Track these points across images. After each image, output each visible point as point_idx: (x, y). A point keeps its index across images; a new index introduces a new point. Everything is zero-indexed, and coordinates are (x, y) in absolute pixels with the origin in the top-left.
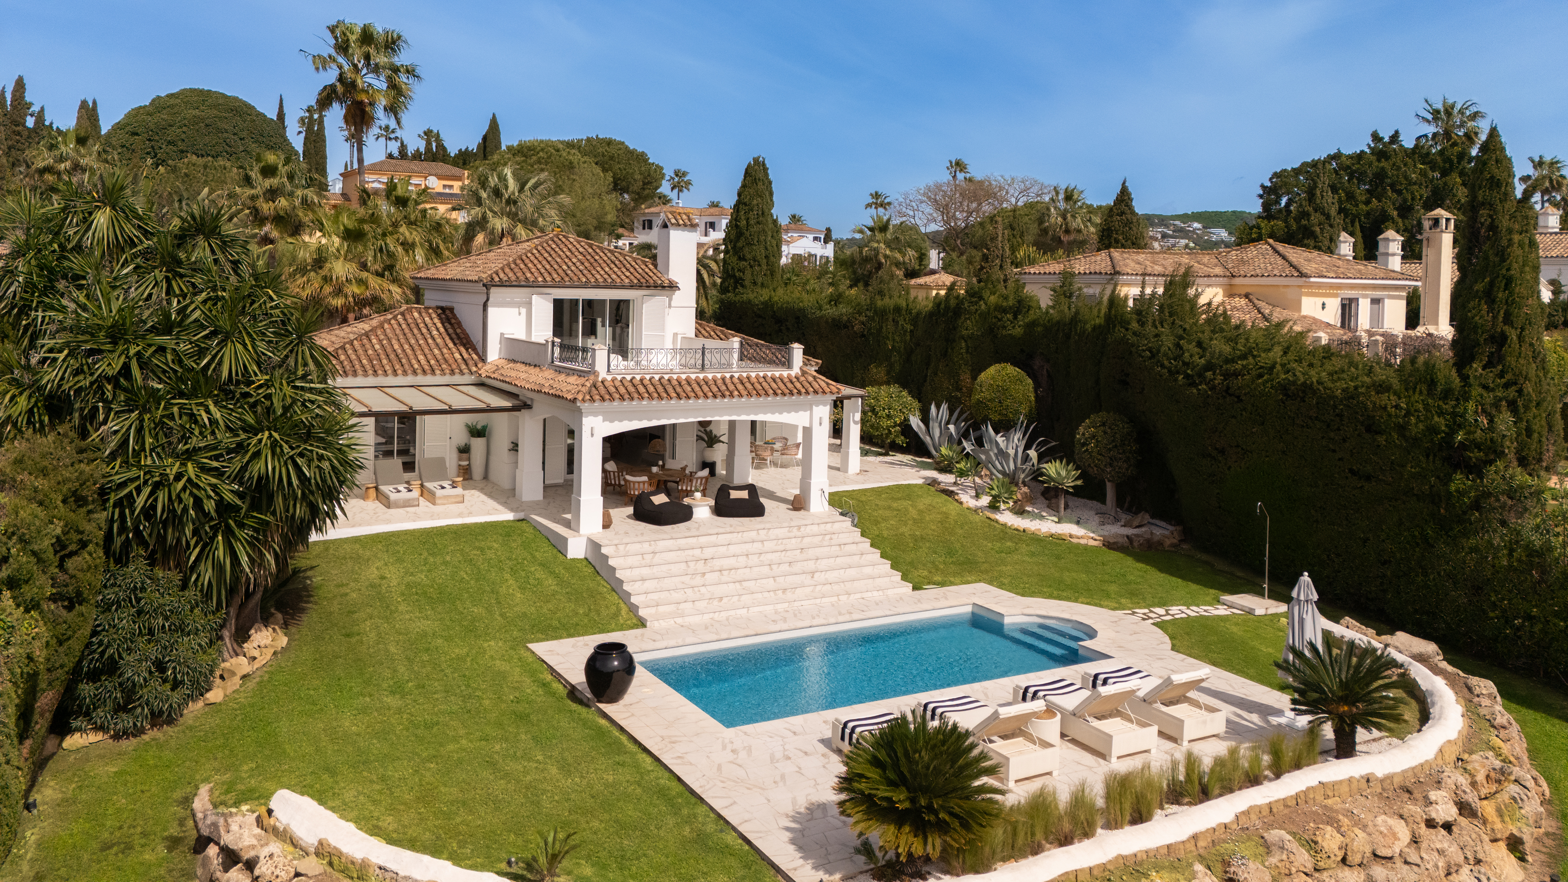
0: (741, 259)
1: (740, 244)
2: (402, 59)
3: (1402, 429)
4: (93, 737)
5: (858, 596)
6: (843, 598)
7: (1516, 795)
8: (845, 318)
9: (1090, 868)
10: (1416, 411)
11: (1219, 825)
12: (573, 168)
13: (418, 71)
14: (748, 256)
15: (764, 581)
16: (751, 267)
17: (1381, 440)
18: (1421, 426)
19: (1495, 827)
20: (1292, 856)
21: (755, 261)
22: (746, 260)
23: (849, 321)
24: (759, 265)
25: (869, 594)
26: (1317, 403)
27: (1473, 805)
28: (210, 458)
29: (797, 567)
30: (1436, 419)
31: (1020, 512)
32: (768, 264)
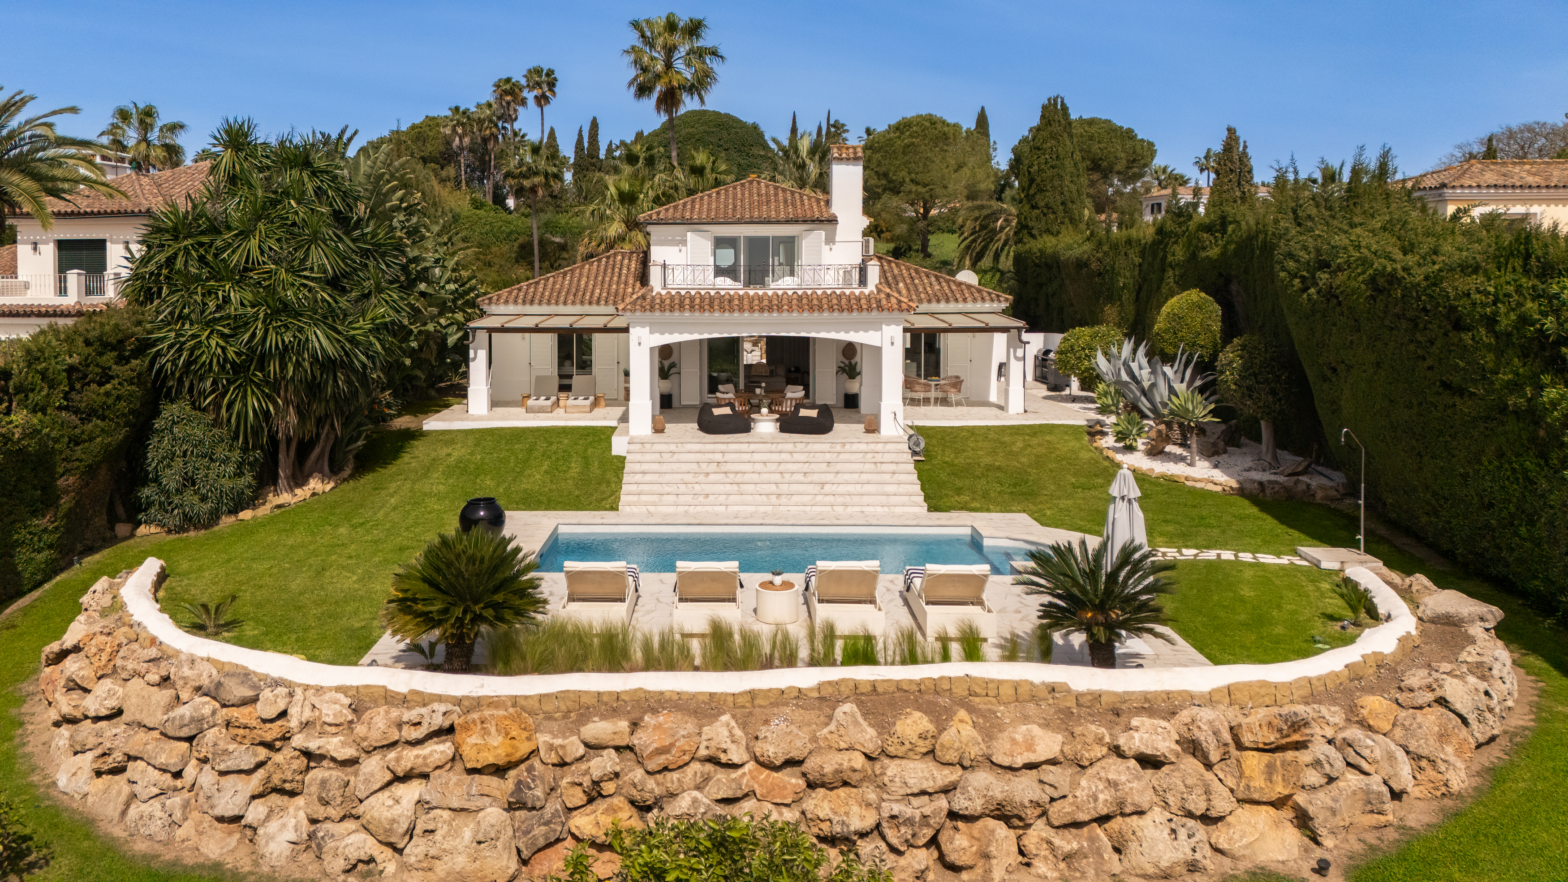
0: (1034, 207)
1: (1032, 192)
2: (706, 41)
3: (1491, 322)
4: (153, 529)
5: (858, 509)
6: (839, 509)
7: (1322, 758)
8: (1086, 256)
9: (599, 693)
10: (1505, 295)
11: (791, 688)
12: (947, 138)
13: (722, 51)
14: (1042, 204)
15: (764, 486)
16: (1045, 215)
17: (1467, 337)
18: (1513, 316)
19: (1252, 784)
20: (842, 729)
21: (1049, 208)
22: (1038, 208)
23: (1089, 259)
24: (1054, 213)
25: (871, 509)
26: (1403, 296)
27: (1204, 744)
28: (224, 326)
29: (810, 478)
30: (1529, 305)
31: (1155, 452)
32: (1065, 212)
